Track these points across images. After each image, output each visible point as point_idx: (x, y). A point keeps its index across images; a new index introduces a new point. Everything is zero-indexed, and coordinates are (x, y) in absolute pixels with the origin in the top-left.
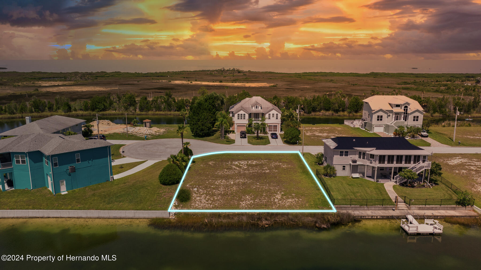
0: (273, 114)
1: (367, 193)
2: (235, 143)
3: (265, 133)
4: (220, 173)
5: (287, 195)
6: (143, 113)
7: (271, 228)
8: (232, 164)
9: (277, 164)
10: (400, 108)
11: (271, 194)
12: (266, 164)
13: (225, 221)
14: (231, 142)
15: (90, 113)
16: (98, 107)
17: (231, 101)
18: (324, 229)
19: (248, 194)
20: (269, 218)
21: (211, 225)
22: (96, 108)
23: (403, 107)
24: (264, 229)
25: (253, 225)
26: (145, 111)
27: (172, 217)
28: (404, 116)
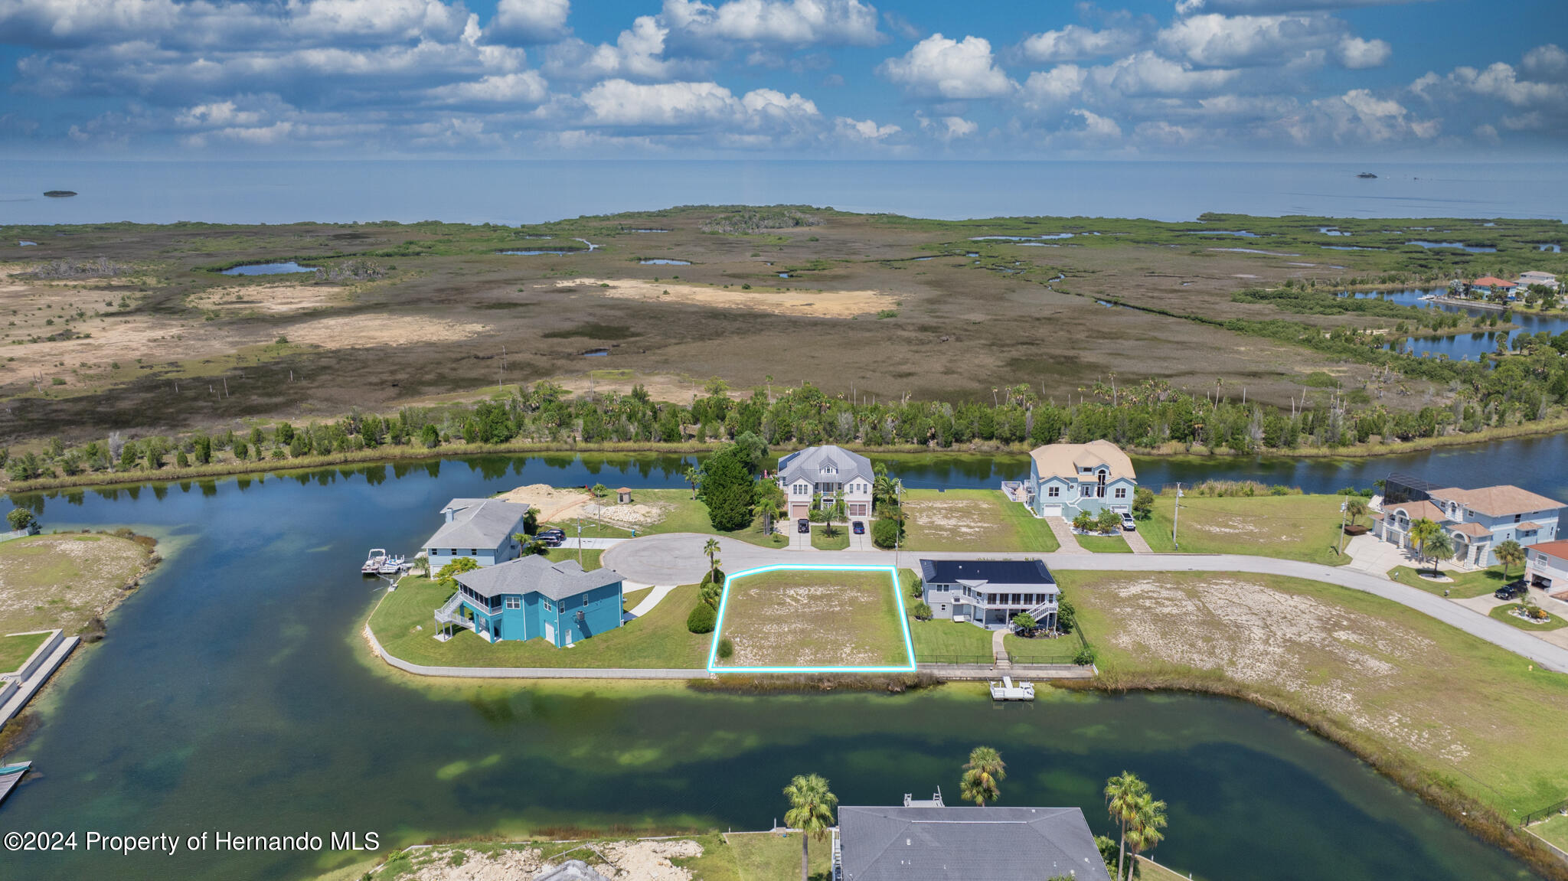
0: (858, 485)
1: (965, 646)
2: (788, 545)
3: (844, 519)
4: (768, 612)
5: (858, 648)
6: (591, 445)
7: (834, 690)
8: (784, 595)
9: (854, 594)
10: (1090, 473)
11: (837, 646)
12: (836, 594)
13: (778, 682)
14: (781, 542)
15: (481, 448)
16: (496, 432)
17: (780, 419)
18: (897, 692)
19: (808, 646)
20: (832, 679)
21: (763, 688)
22: (493, 436)
23: (1097, 472)
24: (825, 692)
25: (813, 687)
26: (596, 442)
27: (713, 677)
28: (1099, 488)
